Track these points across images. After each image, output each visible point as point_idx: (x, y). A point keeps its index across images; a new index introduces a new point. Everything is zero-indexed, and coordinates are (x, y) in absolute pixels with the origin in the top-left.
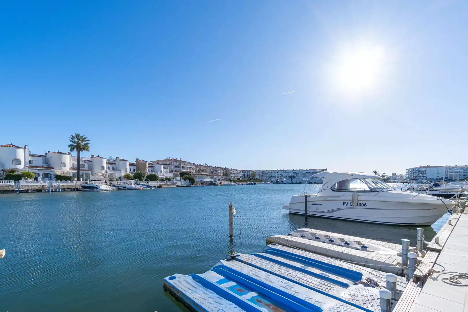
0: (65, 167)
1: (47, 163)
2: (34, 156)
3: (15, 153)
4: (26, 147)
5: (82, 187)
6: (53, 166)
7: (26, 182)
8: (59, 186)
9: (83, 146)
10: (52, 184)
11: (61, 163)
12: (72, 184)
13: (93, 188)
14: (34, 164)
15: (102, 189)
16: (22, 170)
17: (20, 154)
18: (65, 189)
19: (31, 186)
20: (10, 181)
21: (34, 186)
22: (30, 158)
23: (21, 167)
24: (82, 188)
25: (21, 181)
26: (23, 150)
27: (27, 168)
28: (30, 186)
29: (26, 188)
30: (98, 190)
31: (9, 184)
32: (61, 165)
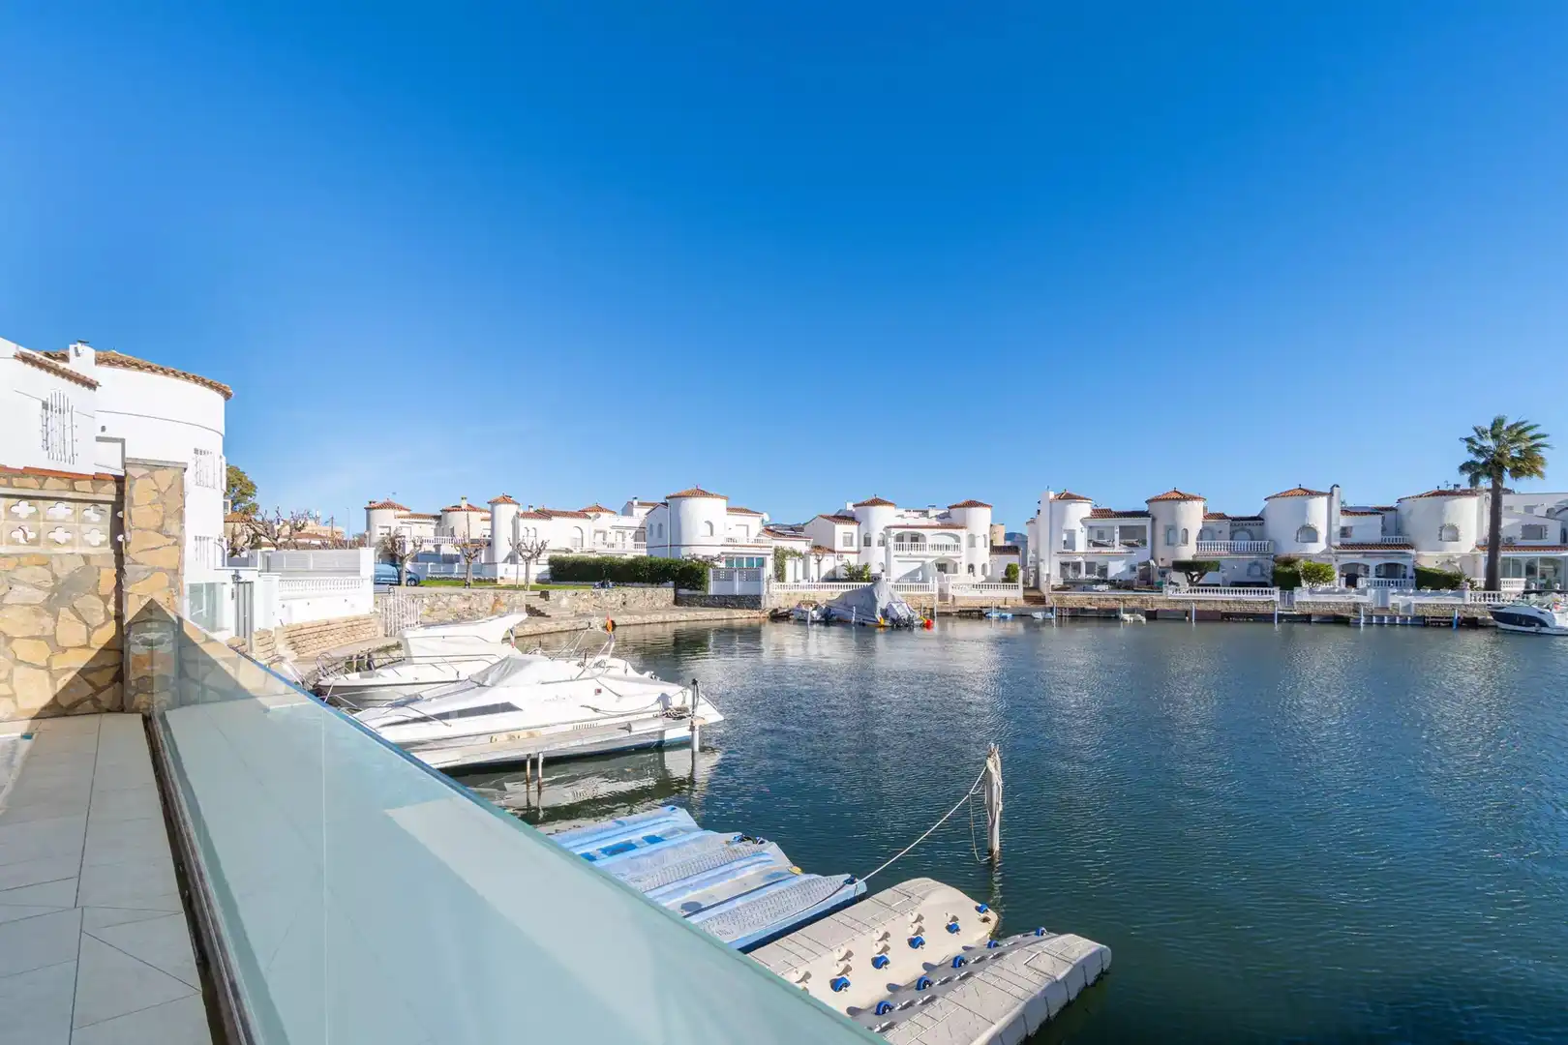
0: (1457, 540)
1: (1399, 531)
2: (1355, 513)
3: (1303, 511)
4: (1335, 488)
5: (1492, 613)
6: (1414, 538)
7: (1311, 592)
8: (1408, 607)
9: (1513, 459)
10: (1385, 598)
11: (1442, 528)
12: (1459, 601)
13: (1530, 620)
14: (1356, 537)
15: (1558, 628)
16: (1317, 556)
17: (1318, 512)
18: (1424, 617)
19: (1324, 604)
20: (1272, 589)
21: (1328, 603)
22: (1344, 521)
23: (1317, 548)
24: (1491, 618)
25: (1297, 590)
26: (1325, 499)
27: (1333, 550)
28: (1320, 603)
29: (1307, 611)
30: (1544, 630)
31: (1266, 598)
32: (1440, 535)
